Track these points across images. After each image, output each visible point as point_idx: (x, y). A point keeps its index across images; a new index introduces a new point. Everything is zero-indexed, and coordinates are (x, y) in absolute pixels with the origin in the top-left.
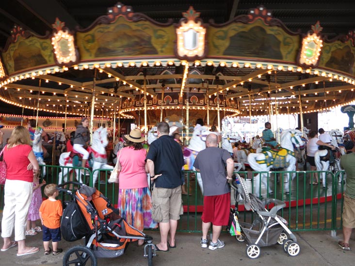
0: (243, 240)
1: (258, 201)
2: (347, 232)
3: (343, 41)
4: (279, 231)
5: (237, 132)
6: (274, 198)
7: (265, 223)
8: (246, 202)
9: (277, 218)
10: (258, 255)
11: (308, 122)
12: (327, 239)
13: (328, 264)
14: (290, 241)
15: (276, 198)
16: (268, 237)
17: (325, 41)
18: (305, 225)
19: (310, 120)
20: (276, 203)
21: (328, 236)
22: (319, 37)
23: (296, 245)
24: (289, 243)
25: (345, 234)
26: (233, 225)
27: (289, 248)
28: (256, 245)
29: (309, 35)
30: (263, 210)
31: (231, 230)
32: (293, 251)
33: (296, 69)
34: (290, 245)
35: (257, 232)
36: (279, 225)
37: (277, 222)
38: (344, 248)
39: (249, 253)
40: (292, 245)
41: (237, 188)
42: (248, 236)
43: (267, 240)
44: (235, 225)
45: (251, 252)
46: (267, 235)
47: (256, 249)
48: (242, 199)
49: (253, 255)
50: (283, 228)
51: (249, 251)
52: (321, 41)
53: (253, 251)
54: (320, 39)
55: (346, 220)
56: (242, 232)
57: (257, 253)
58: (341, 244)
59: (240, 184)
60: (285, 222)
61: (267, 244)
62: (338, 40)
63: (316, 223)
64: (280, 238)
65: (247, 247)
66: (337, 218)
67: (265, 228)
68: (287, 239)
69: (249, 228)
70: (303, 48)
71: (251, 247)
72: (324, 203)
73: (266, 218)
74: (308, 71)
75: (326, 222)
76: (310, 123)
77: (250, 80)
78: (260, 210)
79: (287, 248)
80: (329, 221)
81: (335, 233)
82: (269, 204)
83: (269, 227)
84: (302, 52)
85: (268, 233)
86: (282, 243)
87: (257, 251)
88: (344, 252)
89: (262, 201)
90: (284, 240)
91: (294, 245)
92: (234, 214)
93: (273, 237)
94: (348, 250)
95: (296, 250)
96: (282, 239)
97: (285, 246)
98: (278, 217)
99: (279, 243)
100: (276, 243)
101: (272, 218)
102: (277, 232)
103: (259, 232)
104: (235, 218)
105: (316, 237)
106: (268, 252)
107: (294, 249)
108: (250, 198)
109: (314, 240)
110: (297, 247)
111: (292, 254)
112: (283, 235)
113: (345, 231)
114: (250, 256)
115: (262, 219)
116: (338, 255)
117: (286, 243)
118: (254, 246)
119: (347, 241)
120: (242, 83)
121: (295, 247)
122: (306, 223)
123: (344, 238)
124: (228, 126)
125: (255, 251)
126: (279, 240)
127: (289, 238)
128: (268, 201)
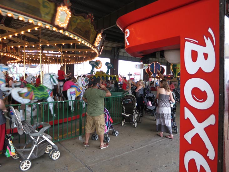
0: (18, 158)
1: (29, 127)
2: (87, 136)
3: (85, 18)
4: (46, 145)
5: (21, 74)
6: (42, 122)
7: (35, 142)
8: (19, 128)
9: (44, 137)
10: (29, 167)
11: (69, 69)
12: (77, 143)
13: (77, 159)
14: (54, 150)
15: (44, 122)
16: (38, 151)
17: (73, 14)
18: (64, 135)
19: (70, 68)
20: (44, 125)
21: (77, 140)
22: (69, 10)
23: (58, 152)
24: (53, 152)
25: (87, 137)
26: (8, 148)
27: (53, 155)
28: (28, 160)
29: (62, 6)
30: (33, 132)
31: (6, 153)
32: (55, 156)
33: (52, 28)
34: (54, 153)
35: (28, 149)
36: (46, 141)
37: (44, 139)
38: (85, 146)
39: (22, 167)
40: (55, 153)
41: (11, 118)
42: (21, 154)
43: (37, 153)
44: (10, 148)
45: (24, 166)
46: (37, 150)
47: (28, 163)
48: (16, 126)
49: (25, 168)
50: (49, 142)
51: (22, 165)
52: (70, 13)
53: (26, 165)
54: (70, 11)
55: (87, 128)
56: (16, 152)
57: (29, 166)
58: (84, 143)
59: (14, 115)
60: (50, 138)
61: (37, 156)
62: (82, 16)
63: (70, 133)
64: (47, 149)
65: (21, 163)
66: (82, 128)
67: (35, 146)
68: (51, 149)
69: (23, 148)
70: (57, 14)
71: (24, 162)
72: (75, 120)
73: (36, 138)
74: (61, 31)
75: (76, 131)
76: (70, 69)
77: (23, 33)
78: (31, 133)
79: (51, 155)
80: (78, 130)
81: (81, 137)
82: (39, 126)
83: (38, 144)
84: (56, 17)
85: (37, 148)
86: (48, 152)
87: (28, 165)
88: (86, 149)
89: (33, 126)
90: (50, 150)
91: (56, 152)
92: (9, 140)
93: (42, 150)
94: (88, 147)
95: (58, 155)
96: (48, 149)
97: (50, 154)
98: (45, 135)
99: (46, 152)
100: (44, 153)
101: (40, 137)
102: (44, 146)
103: (30, 149)
104: (10, 142)
105: (71, 142)
106: (37, 162)
107: (56, 155)
108: (23, 125)
109: (69, 145)
110: (58, 153)
111: (54, 159)
112: (49, 146)
113: (87, 135)
114: (23, 170)
115: (33, 139)
116: (83, 151)
117: (51, 152)
118: (27, 161)
119: (87, 142)
120: (16, 35)
121: (57, 154)
122: (64, 134)
123: (86, 140)
124: (14, 68)
125: (27, 164)
126: (46, 150)
127: (53, 148)
128: (38, 124)
